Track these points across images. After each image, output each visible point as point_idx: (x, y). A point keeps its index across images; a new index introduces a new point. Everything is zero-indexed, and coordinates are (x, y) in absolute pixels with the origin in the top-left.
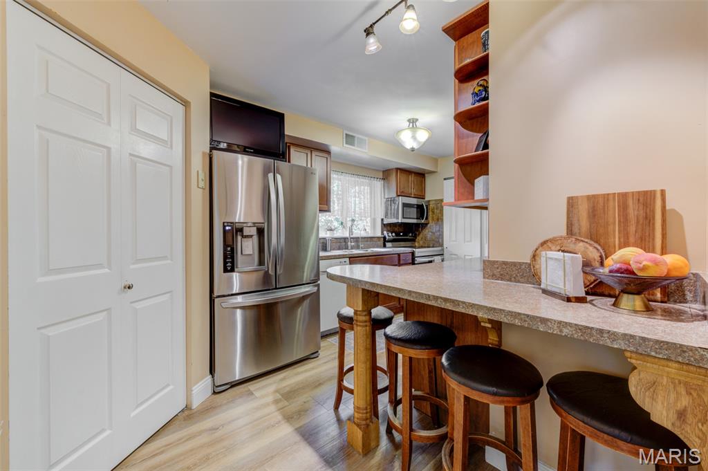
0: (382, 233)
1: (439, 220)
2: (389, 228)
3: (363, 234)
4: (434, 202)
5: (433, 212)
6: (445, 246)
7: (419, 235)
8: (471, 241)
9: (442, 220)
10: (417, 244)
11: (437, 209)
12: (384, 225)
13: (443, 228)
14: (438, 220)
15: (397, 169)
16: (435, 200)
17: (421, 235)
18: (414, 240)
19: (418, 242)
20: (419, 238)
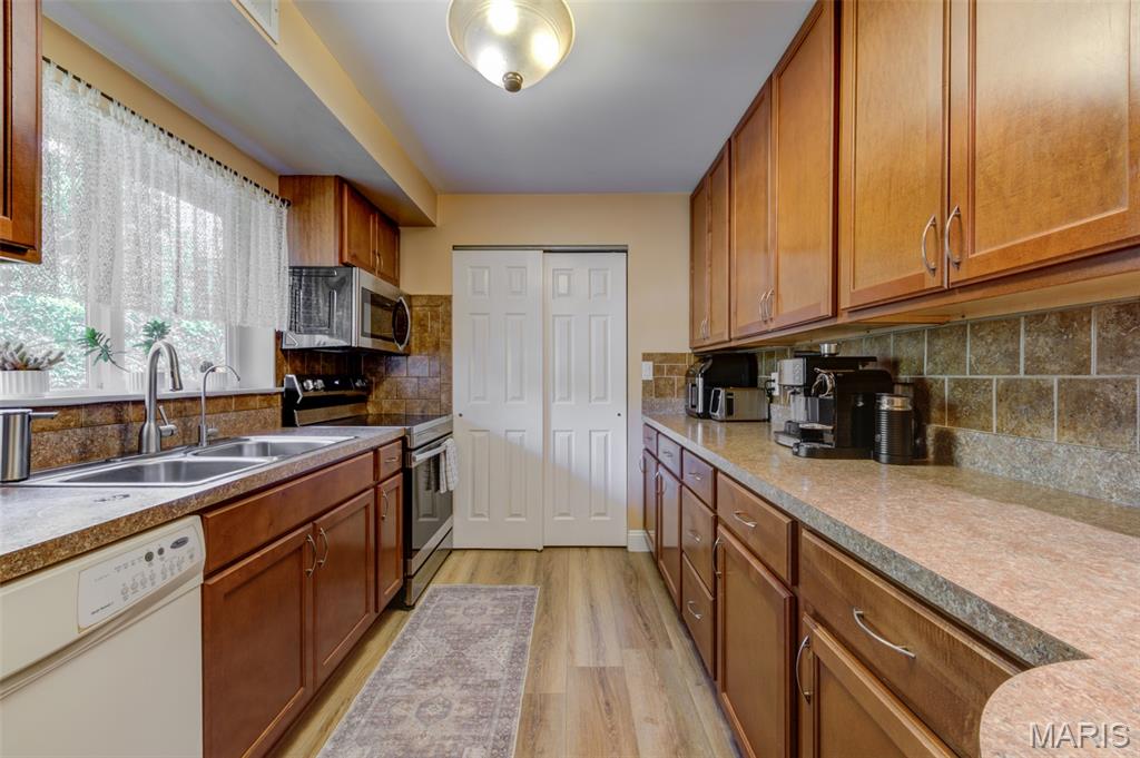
0: (279, 378)
1: (441, 347)
2: (298, 363)
3: (213, 386)
4: (424, 302)
5: (423, 327)
6: (456, 411)
7: (378, 384)
8: (521, 398)
9: (449, 347)
10: (371, 409)
11: (435, 317)
12: (284, 352)
13: (449, 368)
14: (437, 347)
15: (341, 181)
16: (430, 296)
17: (385, 385)
18: (362, 399)
19: (378, 404)
20: (378, 394)
